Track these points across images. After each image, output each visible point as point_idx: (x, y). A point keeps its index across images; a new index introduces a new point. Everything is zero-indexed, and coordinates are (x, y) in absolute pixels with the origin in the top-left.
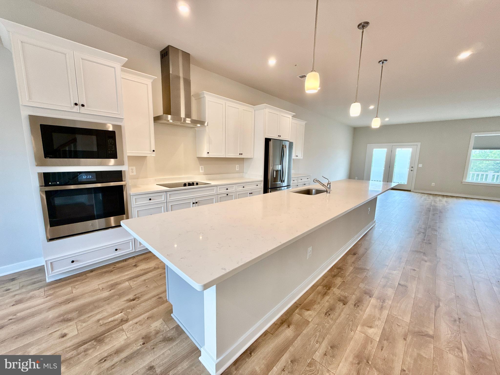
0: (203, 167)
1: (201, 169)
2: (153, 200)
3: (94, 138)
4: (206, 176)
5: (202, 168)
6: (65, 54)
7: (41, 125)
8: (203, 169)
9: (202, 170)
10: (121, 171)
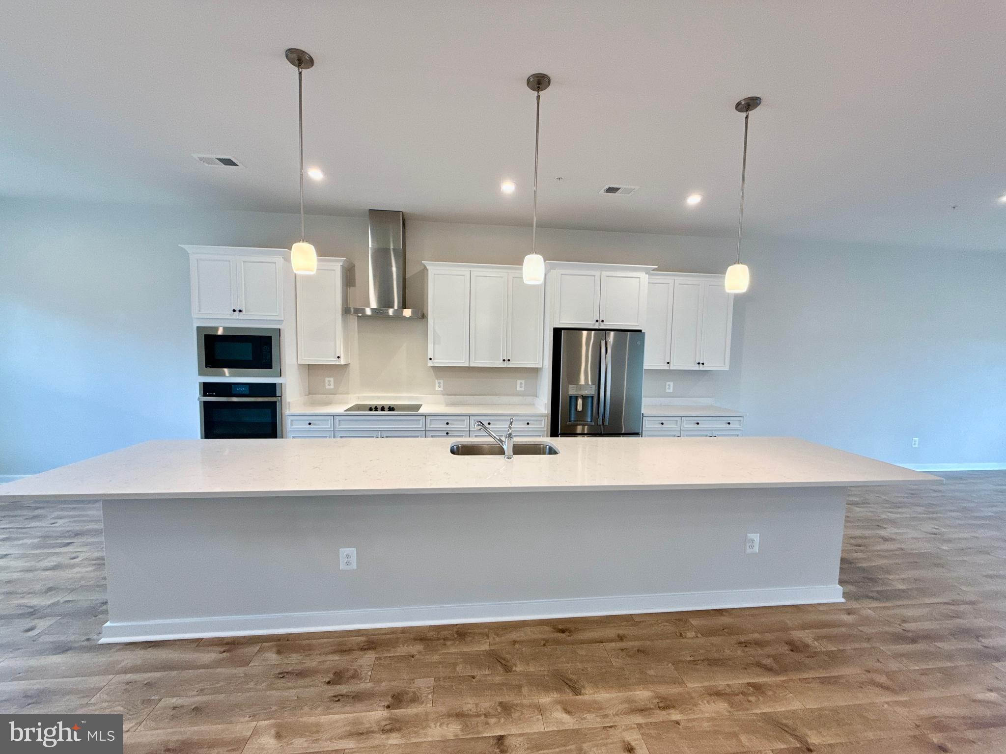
0: (442, 381)
1: (437, 385)
2: (315, 424)
3: (250, 345)
4: (446, 396)
5: (439, 383)
6: (229, 261)
7: (206, 336)
8: (442, 385)
9: (440, 387)
10: (276, 384)
